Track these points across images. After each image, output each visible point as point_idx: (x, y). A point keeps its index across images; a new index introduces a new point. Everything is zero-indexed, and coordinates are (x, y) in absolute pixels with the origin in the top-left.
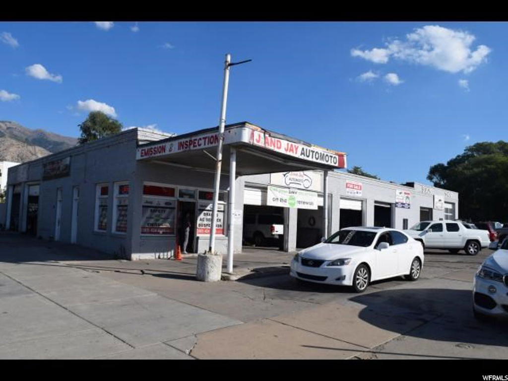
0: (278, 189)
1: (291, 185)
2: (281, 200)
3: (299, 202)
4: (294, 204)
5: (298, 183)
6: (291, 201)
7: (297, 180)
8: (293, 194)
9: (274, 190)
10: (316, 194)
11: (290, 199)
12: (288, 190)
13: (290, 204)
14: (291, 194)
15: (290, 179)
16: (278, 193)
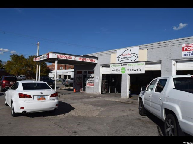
0: (115, 65)
1: (122, 62)
2: (117, 70)
3: (129, 70)
4: (124, 72)
5: (127, 59)
6: (122, 70)
7: (126, 58)
8: (124, 66)
9: (113, 66)
10: (145, 63)
11: (122, 69)
12: (121, 65)
13: (121, 72)
14: (123, 67)
15: (121, 59)
16: (115, 67)
